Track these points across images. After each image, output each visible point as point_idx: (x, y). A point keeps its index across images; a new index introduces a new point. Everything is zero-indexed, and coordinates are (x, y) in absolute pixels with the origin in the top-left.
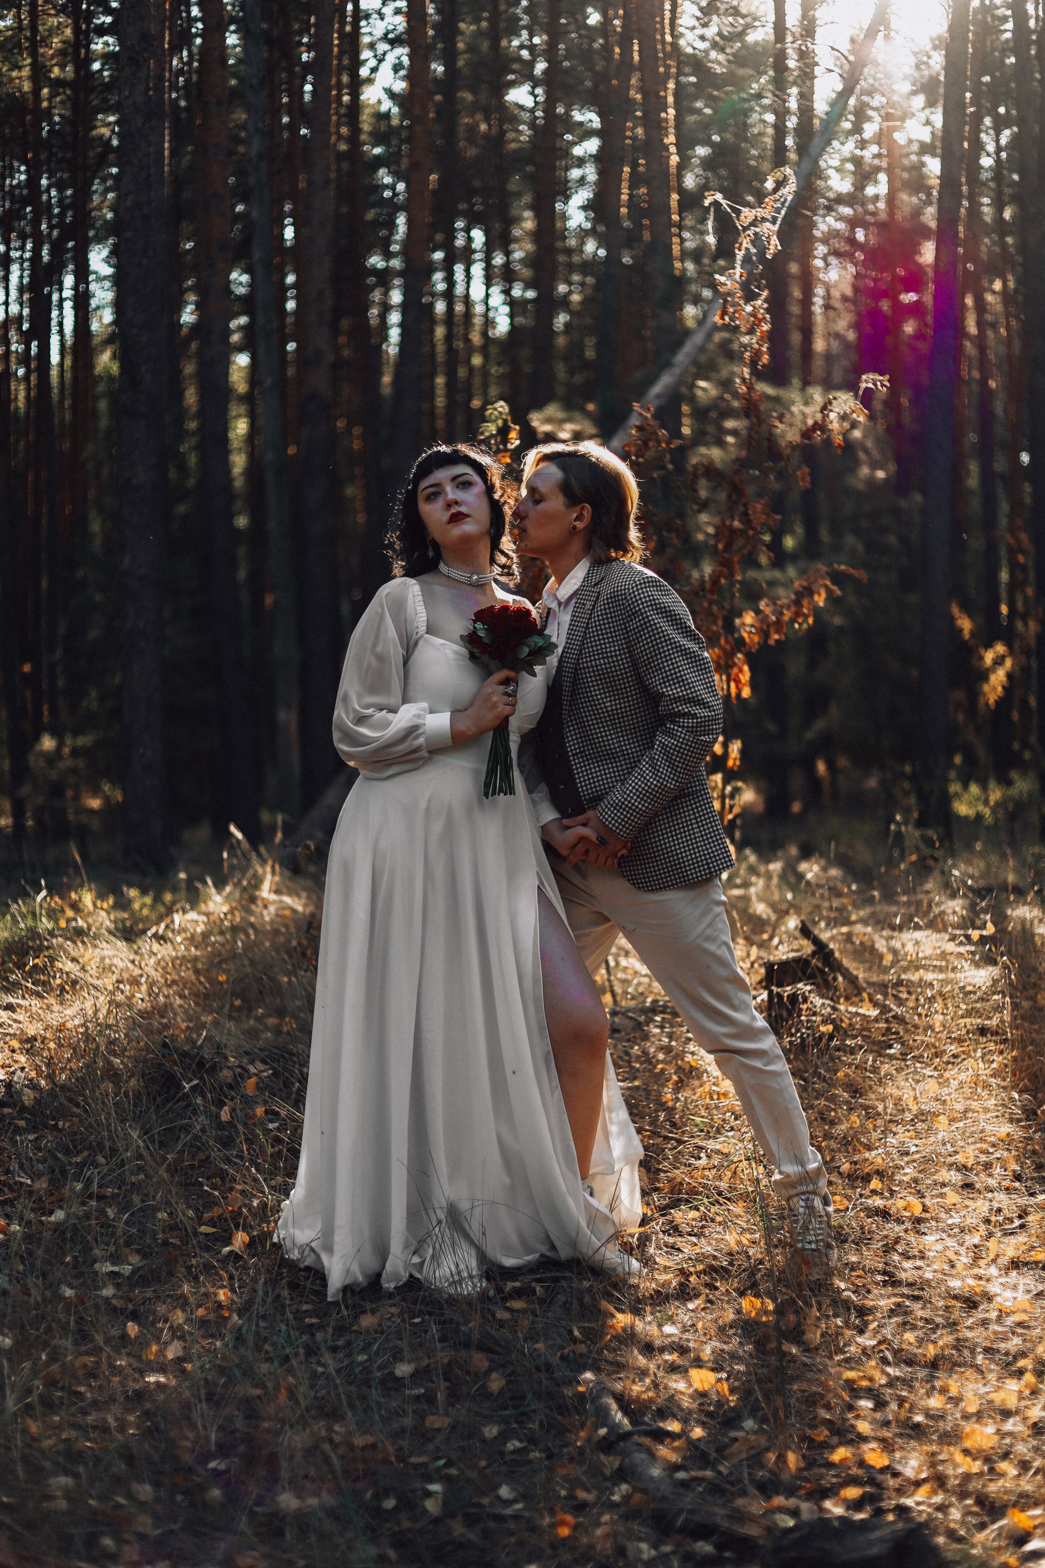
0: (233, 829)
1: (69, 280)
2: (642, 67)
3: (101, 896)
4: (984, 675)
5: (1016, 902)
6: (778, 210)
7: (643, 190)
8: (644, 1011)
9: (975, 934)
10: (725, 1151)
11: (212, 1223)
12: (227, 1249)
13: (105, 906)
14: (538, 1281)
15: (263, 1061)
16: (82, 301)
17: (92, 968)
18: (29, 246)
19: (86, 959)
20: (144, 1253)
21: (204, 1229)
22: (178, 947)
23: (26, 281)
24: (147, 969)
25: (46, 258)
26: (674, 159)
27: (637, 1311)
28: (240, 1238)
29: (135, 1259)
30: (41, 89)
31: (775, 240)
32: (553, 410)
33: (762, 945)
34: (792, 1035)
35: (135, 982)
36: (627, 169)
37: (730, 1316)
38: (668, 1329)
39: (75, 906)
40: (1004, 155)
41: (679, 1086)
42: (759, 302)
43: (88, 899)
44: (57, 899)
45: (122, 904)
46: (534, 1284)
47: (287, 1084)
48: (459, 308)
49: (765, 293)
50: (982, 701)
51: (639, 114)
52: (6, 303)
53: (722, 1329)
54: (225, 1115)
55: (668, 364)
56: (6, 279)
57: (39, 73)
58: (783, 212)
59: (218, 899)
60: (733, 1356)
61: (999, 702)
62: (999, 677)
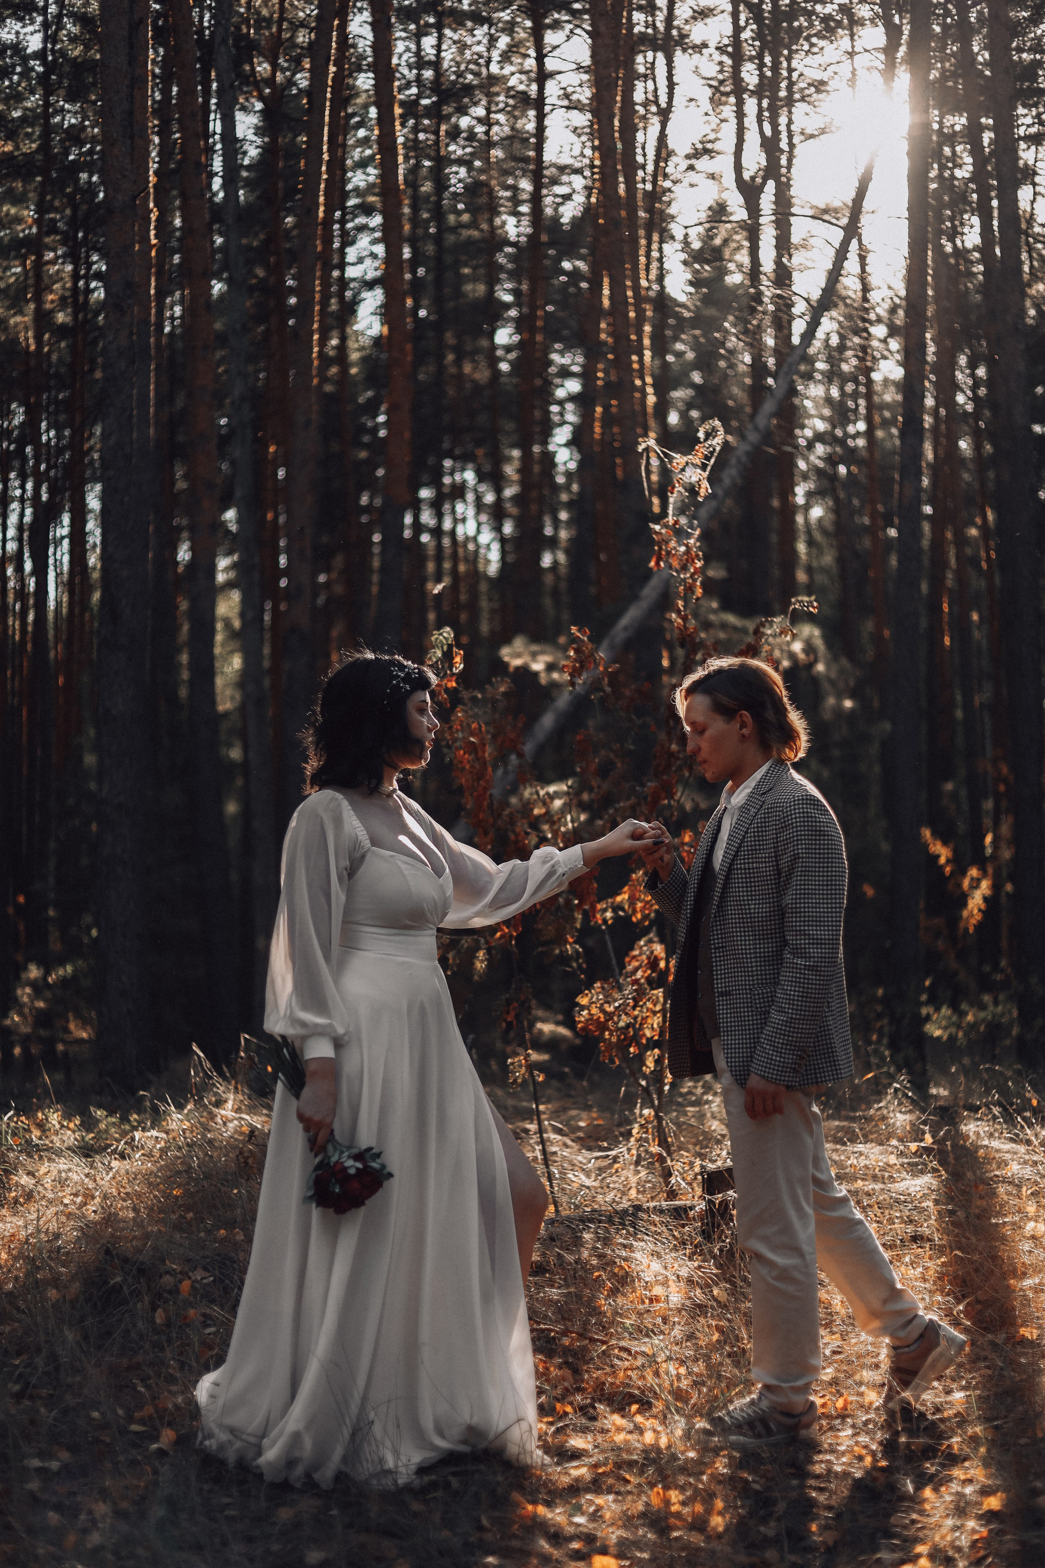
0: (195, 1048)
1: (66, 519)
2: (612, 312)
3: (68, 1116)
4: (962, 899)
5: (969, 1117)
6: (707, 458)
7: (616, 430)
8: (582, 1220)
9: (913, 1146)
10: (650, 1353)
11: (141, 1421)
12: (155, 1446)
13: (72, 1125)
14: (454, 1474)
15: (205, 1269)
16: (78, 536)
17: (48, 1182)
18: (29, 486)
19: (41, 1172)
20: (73, 1448)
21: (135, 1427)
22: (137, 1163)
23: (28, 519)
24: (101, 1182)
25: (45, 497)
26: (651, 399)
27: (549, 1504)
28: (168, 1436)
29: (65, 1455)
30: (43, 335)
31: (705, 484)
32: (519, 643)
33: (702, 1157)
34: (724, 1241)
35: (89, 1196)
36: (599, 409)
37: (640, 1507)
38: (579, 1520)
39: (41, 1126)
40: (982, 391)
41: (614, 1292)
42: (692, 541)
43: (54, 1118)
44: (23, 1118)
45: (89, 1124)
46: (450, 1478)
47: (227, 1291)
48: (446, 542)
49: (697, 532)
50: (962, 925)
51: (610, 356)
52: (4, 541)
53: (630, 1518)
54: (159, 1317)
55: (635, 597)
56: (5, 517)
57: (42, 319)
58: (713, 461)
59: (176, 1116)
60: (638, 1544)
61: (979, 926)
62: (976, 901)
